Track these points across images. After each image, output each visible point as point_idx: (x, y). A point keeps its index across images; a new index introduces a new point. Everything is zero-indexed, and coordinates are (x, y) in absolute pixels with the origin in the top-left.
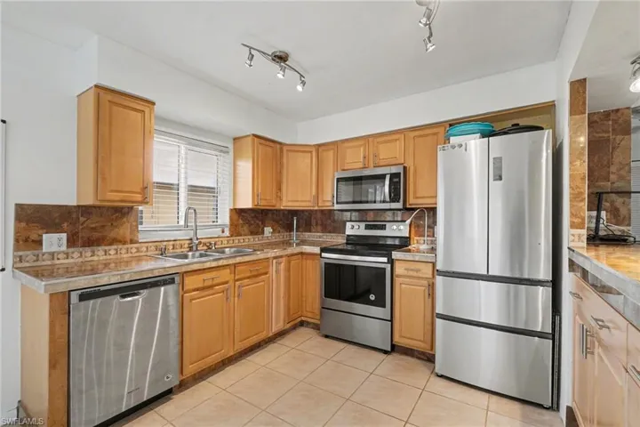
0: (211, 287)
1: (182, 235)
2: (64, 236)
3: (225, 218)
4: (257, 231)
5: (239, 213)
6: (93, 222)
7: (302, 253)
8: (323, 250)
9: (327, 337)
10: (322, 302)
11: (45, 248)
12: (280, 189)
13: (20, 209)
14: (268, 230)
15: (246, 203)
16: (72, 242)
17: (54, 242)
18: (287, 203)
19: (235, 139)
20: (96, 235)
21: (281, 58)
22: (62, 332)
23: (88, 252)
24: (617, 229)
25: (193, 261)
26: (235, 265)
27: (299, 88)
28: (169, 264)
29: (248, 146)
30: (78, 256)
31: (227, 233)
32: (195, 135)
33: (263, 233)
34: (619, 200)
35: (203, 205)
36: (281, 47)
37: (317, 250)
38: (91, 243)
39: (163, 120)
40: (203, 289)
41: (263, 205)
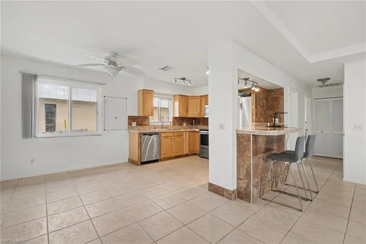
0: (167, 137)
1: (160, 124)
2: (136, 123)
3: (171, 120)
4: (181, 124)
5: (175, 118)
6: (140, 120)
7: (194, 131)
8: (200, 130)
9: (202, 157)
10: (200, 146)
11: (133, 125)
12: (187, 111)
13: (129, 116)
14: (185, 124)
15: (177, 115)
16: (137, 125)
17: (134, 124)
18: (190, 116)
19: (174, 96)
20: (141, 123)
21: (184, 79)
22: (140, 141)
23: (140, 127)
24: (281, 124)
25: (163, 130)
26: (173, 132)
27: (189, 85)
28: (157, 130)
29: (177, 98)
30: (138, 127)
31: (172, 124)
32: (163, 96)
33: (183, 125)
34: (281, 115)
35: (163, 114)
36: (183, 77)
37: (198, 130)
38: (140, 125)
39: (156, 93)
40: (165, 137)
41: (182, 116)
